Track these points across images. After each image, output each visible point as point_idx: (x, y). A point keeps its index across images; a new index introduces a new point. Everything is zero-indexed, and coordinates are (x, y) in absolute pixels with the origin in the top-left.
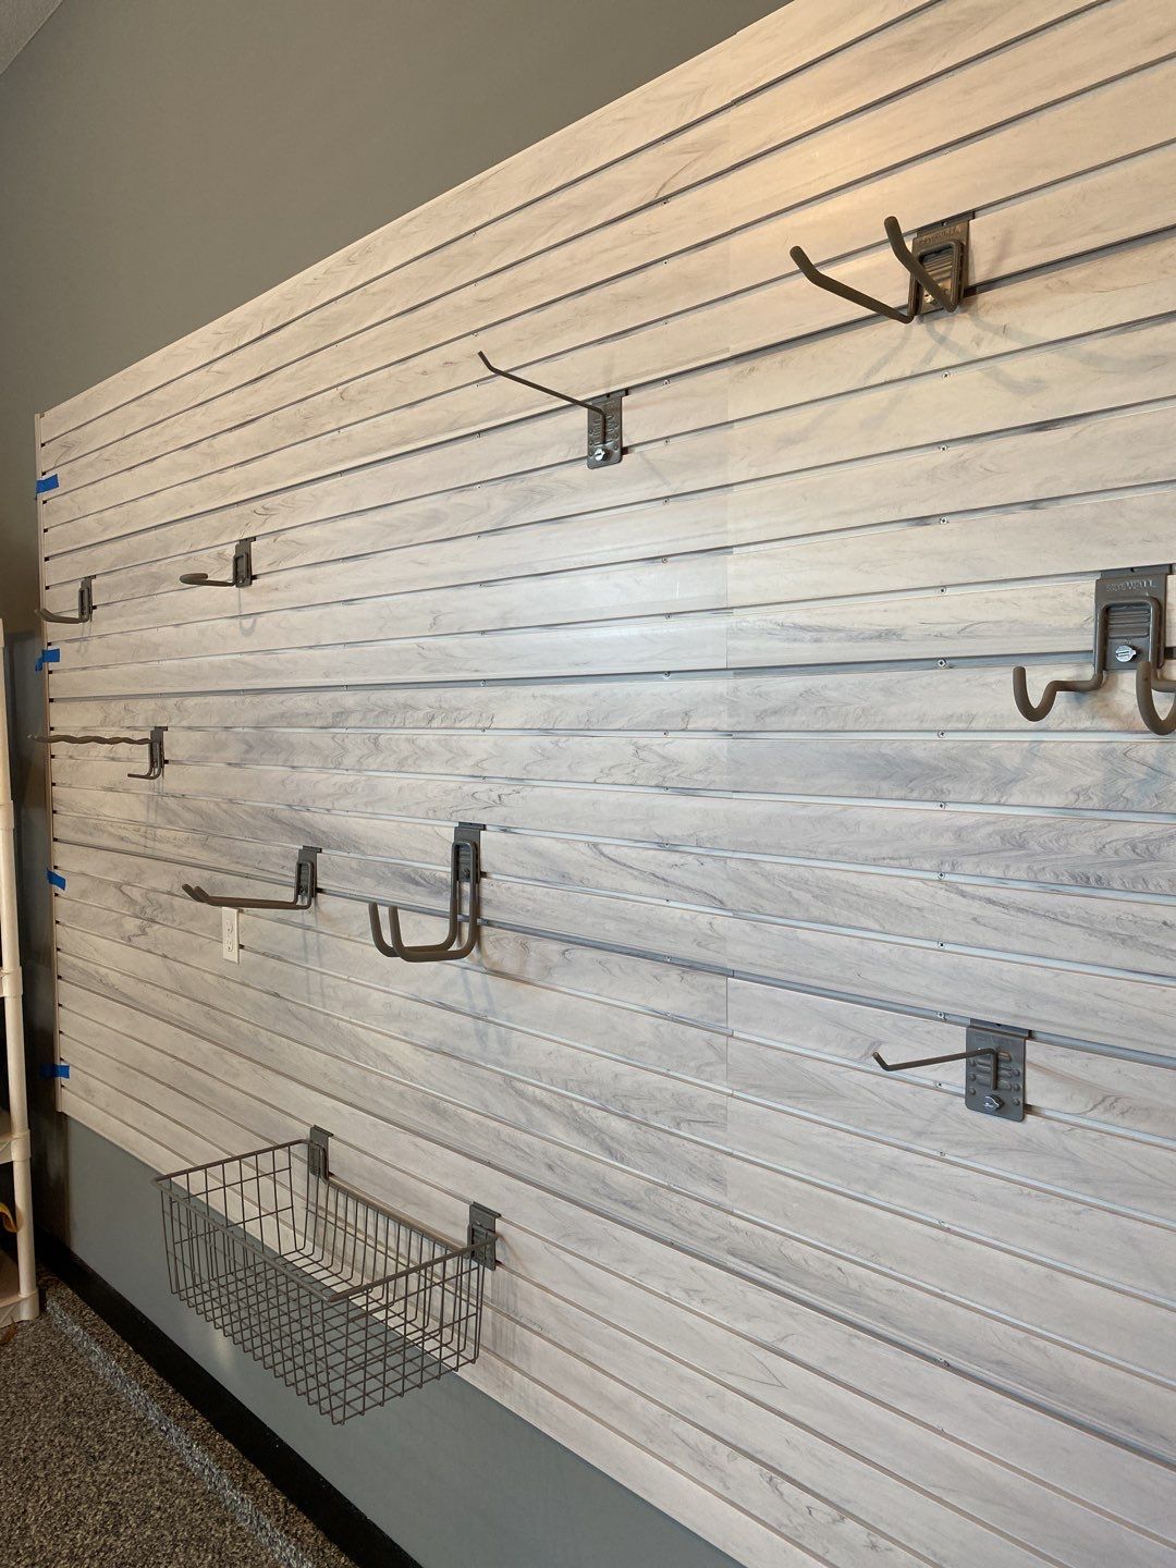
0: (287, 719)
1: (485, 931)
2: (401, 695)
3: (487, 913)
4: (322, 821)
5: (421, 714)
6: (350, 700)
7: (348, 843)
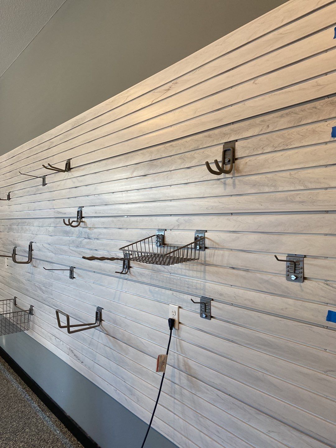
0: (13, 224)
1: (33, 259)
2: (25, 220)
3: (33, 257)
4: (16, 242)
5: (27, 223)
6: (20, 221)
7: (19, 246)
